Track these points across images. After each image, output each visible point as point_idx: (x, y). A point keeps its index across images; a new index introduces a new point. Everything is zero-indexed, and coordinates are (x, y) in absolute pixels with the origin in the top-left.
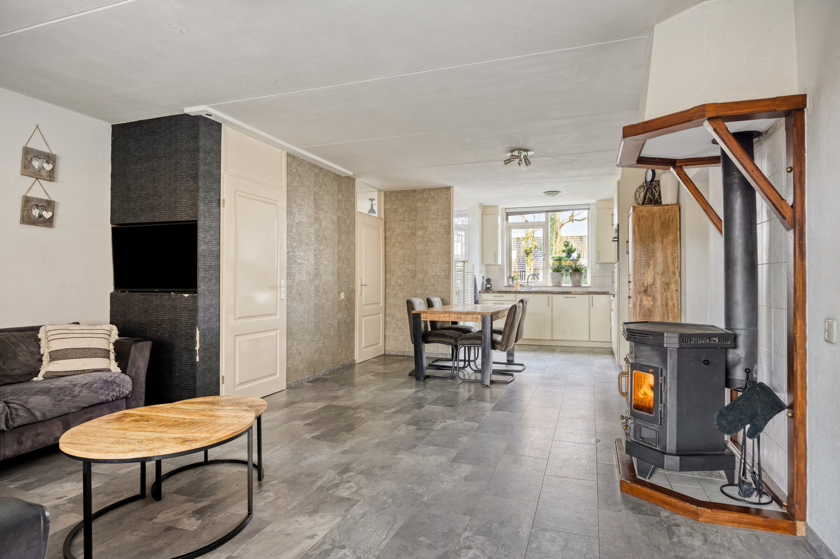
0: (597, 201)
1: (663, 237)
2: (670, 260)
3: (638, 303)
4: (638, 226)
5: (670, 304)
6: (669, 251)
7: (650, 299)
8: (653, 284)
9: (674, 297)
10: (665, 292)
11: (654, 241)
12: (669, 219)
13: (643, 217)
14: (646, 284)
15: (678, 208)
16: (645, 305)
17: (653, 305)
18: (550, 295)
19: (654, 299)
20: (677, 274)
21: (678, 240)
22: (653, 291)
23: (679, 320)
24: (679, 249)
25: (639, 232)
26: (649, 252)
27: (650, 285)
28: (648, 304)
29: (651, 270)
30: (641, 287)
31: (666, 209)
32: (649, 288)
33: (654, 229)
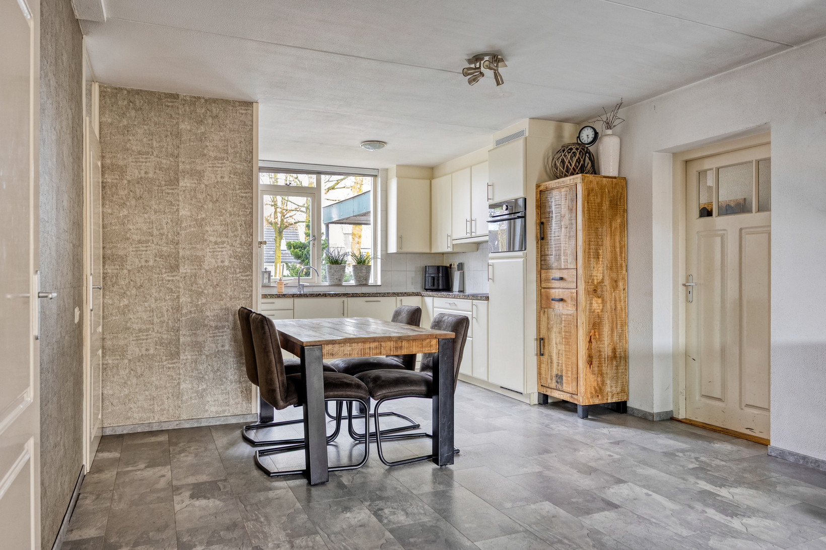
0: (399, 166)
1: (612, 219)
2: (618, 250)
3: (588, 308)
4: (588, 203)
5: (619, 307)
6: (617, 239)
7: (600, 301)
8: (602, 281)
9: (622, 298)
10: (614, 292)
11: (602, 224)
12: (617, 196)
14: (596, 281)
15: (625, 183)
16: (594, 309)
17: (603, 309)
18: (345, 299)
19: (604, 302)
20: (624, 269)
21: (626, 225)
22: (602, 291)
23: (627, 327)
24: (626, 235)
25: (589, 210)
26: (599, 238)
27: (600, 283)
28: (598, 308)
29: (601, 262)
30: (590, 285)
31: (614, 183)
32: (599, 287)
33: (603, 208)
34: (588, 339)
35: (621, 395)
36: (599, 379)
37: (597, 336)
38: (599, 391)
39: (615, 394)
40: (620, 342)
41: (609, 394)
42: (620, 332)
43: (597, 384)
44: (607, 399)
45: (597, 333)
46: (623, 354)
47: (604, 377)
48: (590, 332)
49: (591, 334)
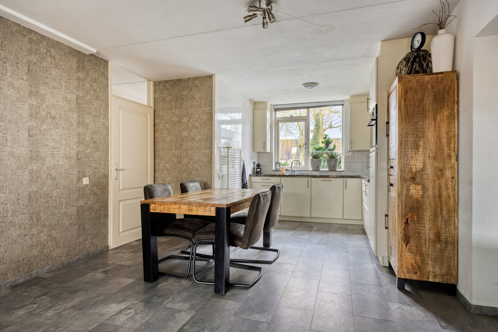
0: (351, 96)
1: (436, 112)
2: (444, 141)
3: (404, 193)
4: (405, 100)
5: (444, 194)
6: (444, 130)
7: (419, 187)
8: (423, 169)
9: (450, 186)
10: (438, 180)
11: (424, 118)
12: (444, 90)
13: (411, 88)
14: (414, 170)
15: (455, 76)
16: (412, 195)
17: (423, 195)
18: (309, 179)
19: (424, 188)
20: (454, 158)
21: (456, 115)
22: (422, 179)
23: (456, 214)
24: (456, 126)
25: (406, 106)
26: (419, 131)
27: (419, 171)
28: (417, 193)
29: (421, 153)
30: (408, 173)
31: (440, 78)
32: (418, 175)
33: (425, 103)
34: (404, 221)
35: (447, 278)
36: (418, 258)
37: (416, 219)
38: (419, 268)
39: (439, 275)
40: (446, 227)
41: (430, 273)
42: (446, 217)
43: (415, 262)
44: (428, 278)
45: (415, 216)
46: (450, 239)
47: (424, 257)
48: (407, 215)
49: (408, 216)
